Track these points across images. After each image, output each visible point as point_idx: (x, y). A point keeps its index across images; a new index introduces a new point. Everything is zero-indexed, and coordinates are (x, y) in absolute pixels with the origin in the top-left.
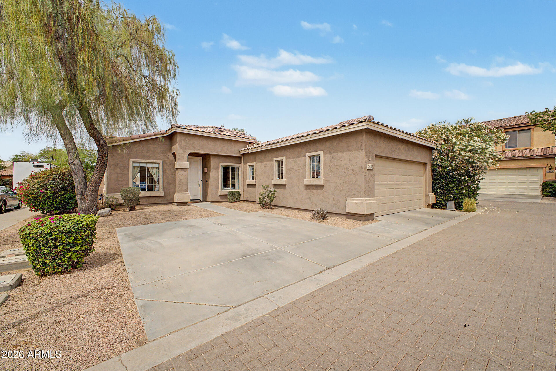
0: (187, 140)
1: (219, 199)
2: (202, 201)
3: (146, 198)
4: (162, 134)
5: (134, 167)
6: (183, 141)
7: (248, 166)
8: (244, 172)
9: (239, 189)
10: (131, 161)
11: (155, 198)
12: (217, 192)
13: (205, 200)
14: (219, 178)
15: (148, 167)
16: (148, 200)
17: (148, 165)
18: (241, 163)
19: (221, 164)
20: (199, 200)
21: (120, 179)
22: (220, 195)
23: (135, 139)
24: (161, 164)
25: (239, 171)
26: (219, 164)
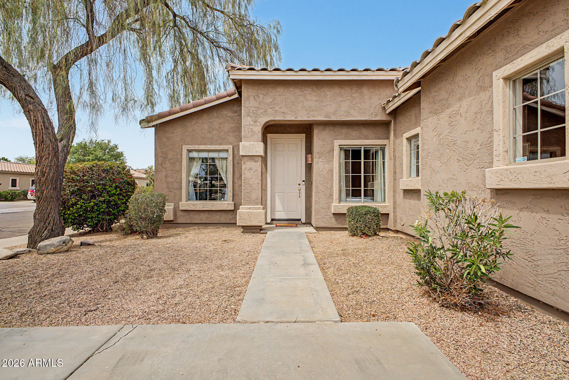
0: (261, 96)
1: (333, 223)
2: (304, 224)
3: (207, 212)
4: (230, 96)
5: (192, 159)
6: (252, 98)
7: (405, 141)
8: (395, 159)
9: (385, 201)
10: (185, 148)
11: (220, 213)
12: (329, 208)
13: (308, 223)
14: (332, 175)
15: (213, 159)
16: (209, 216)
17: (212, 155)
18: (388, 138)
19: (337, 143)
20: (299, 220)
21: (170, 180)
22: (333, 214)
23: (186, 109)
24: (231, 151)
25: (384, 159)
26: (333, 143)
